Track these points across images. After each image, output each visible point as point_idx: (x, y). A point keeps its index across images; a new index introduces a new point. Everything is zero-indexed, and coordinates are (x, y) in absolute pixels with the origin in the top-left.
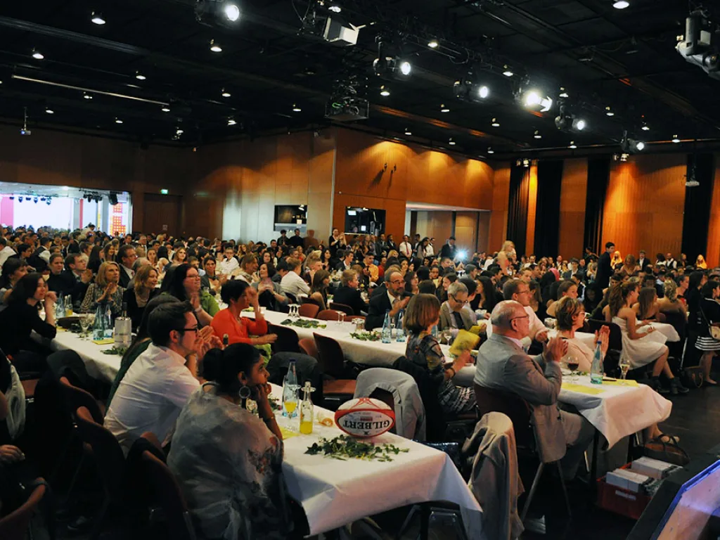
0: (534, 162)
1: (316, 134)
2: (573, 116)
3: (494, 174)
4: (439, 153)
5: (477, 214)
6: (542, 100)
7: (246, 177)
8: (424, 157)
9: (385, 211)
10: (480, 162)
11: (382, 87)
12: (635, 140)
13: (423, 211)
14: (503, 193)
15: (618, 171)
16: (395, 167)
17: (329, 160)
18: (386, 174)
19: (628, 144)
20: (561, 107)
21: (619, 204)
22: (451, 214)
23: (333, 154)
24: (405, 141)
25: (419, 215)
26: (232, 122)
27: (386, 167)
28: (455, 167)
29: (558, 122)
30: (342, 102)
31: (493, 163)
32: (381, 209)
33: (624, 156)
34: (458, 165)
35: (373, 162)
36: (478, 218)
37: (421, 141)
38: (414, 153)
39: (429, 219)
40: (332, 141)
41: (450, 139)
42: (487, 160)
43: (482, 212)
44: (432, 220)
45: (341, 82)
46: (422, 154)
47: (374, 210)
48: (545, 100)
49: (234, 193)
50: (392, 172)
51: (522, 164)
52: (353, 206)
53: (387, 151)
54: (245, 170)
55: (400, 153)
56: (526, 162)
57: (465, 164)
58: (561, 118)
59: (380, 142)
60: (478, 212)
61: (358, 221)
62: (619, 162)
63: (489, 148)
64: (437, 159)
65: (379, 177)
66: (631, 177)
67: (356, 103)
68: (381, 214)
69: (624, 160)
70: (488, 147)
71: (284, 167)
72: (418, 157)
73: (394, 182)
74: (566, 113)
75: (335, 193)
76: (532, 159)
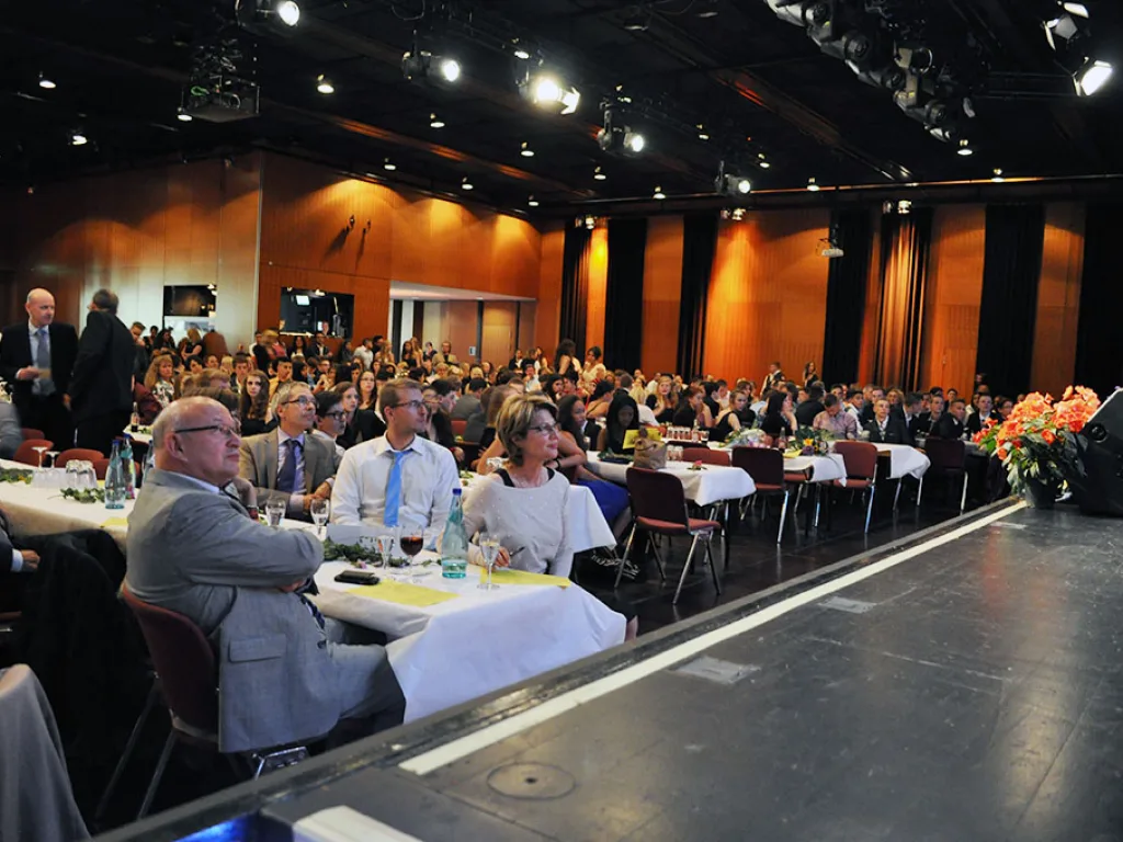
0: (603, 221)
1: (228, 163)
2: (627, 129)
3: (541, 239)
4: (448, 203)
5: (515, 306)
6: (564, 94)
7: (116, 238)
8: (421, 209)
9: (353, 296)
10: (518, 221)
11: (321, 78)
12: (736, 175)
13: (432, 301)
14: (553, 270)
15: (730, 237)
16: (369, 223)
17: (250, 209)
18: (355, 234)
19: (726, 182)
20: (607, 112)
21: (731, 288)
22: (476, 304)
23: (257, 198)
24: (386, 180)
25: (427, 308)
26: (80, 140)
27: (352, 223)
28: (476, 227)
29: (602, 138)
30: (211, 85)
31: (538, 222)
32: (347, 292)
33: (739, 212)
34: (480, 223)
35: (332, 212)
36: (516, 309)
37: (413, 182)
38: (402, 200)
39: (443, 314)
40: (255, 177)
41: (465, 180)
42: (529, 216)
43: (525, 302)
44: (448, 316)
45: (207, 50)
46: (418, 203)
47: (337, 295)
48: (569, 94)
49: (97, 267)
50: (364, 231)
51: (584, 224)
52: (298, 287)
53: (355, 196)
54: (117, 227)
55: (381, 201)
56: (590, 221)
57: (492, 223)
58: (607, 131)
59: (342, 180)
60: (518, 303)
61: (313, 313)
62: (731, 223)
63: (531, 198)
64: (442, 214)
65: (342, 238)
66: (749, 245)
67: (236, 88)
68: (347, 301)
69: (739, 218)
70: (530, 195)
71: (178, 221)
72: (411, 207)
73: (367, 248)
74: (614, 123)
75: (261, 264)
76: (599, 217)
